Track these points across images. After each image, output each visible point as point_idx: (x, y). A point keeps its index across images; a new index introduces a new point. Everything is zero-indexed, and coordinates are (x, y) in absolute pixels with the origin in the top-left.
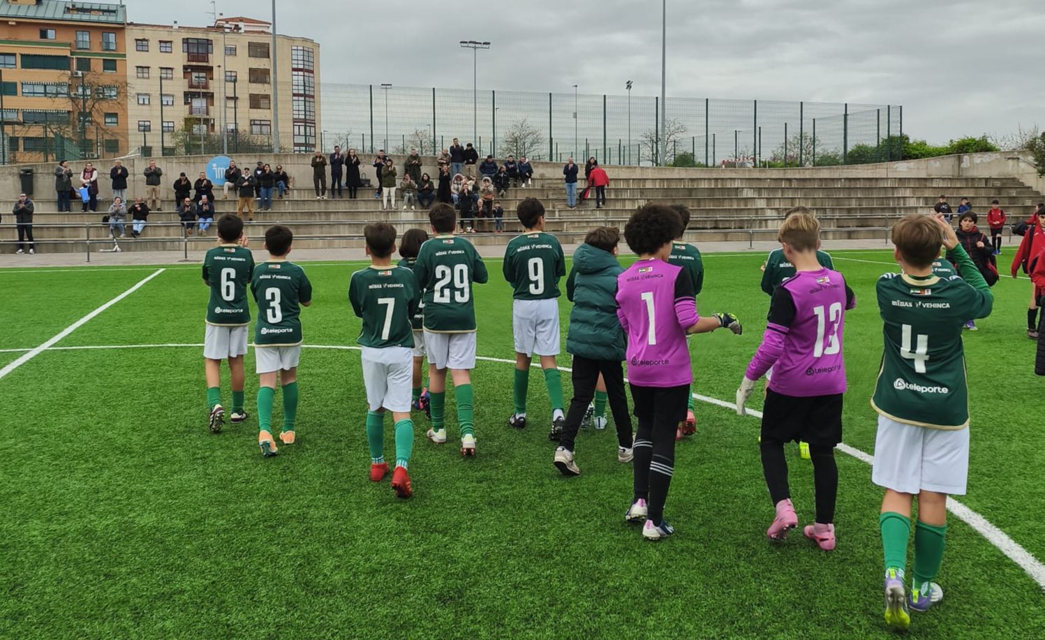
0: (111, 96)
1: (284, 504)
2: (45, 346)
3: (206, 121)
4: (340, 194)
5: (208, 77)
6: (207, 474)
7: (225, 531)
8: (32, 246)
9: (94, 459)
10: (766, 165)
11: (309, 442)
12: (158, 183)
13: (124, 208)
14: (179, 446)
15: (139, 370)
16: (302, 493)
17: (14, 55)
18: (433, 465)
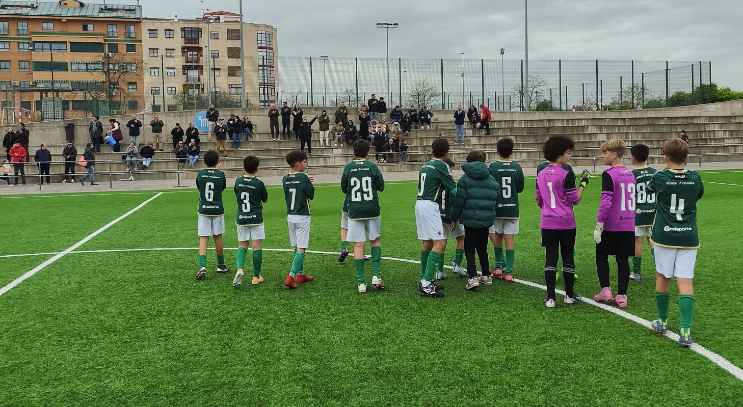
0: (132, 70)
1: (220, 373)
2: (69, 251)
3: (198, 86)
4: (289, 136)
5: (199, 55)
6: (167, 349)
7: (174, 394)
8: (73, 177)
9: (87, 336)
10: (605, 108)
11: (246, 324)
12: (160, 131)
13: (137, 150)
14: (150, 326)
15: (131, 268)
16: (235, 365)
17: (65, 43)
18: (336, 342)
